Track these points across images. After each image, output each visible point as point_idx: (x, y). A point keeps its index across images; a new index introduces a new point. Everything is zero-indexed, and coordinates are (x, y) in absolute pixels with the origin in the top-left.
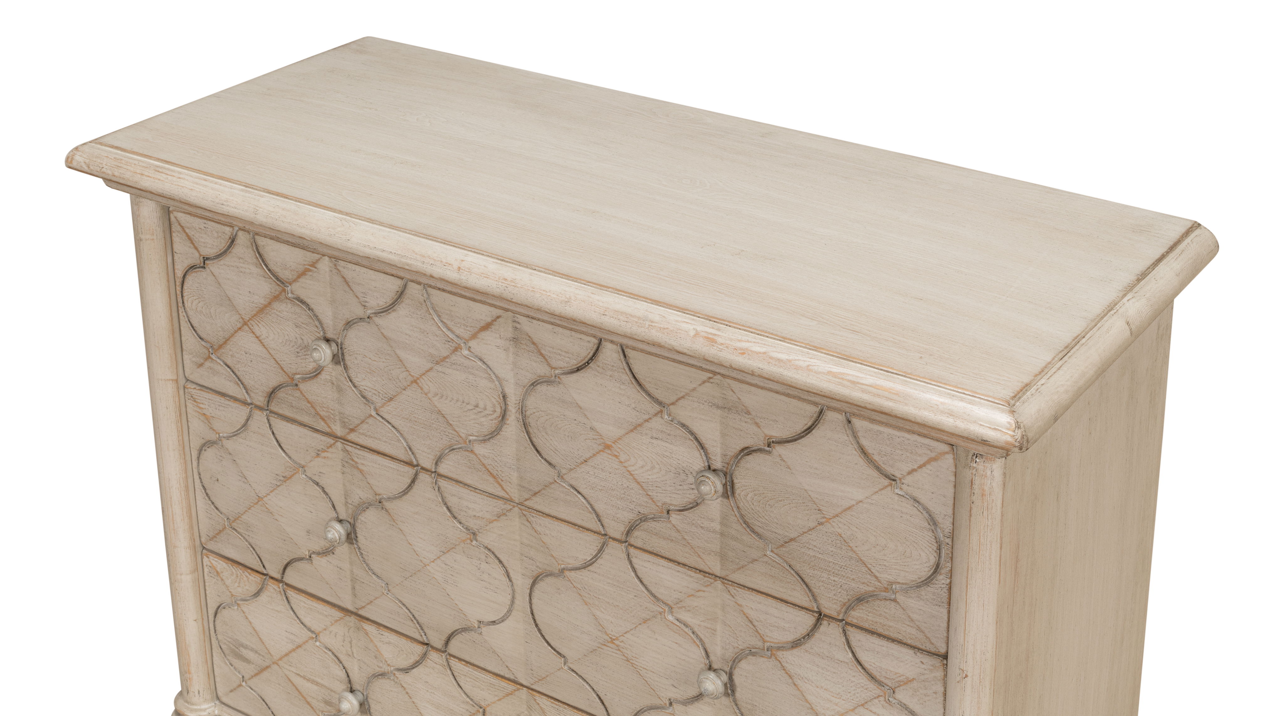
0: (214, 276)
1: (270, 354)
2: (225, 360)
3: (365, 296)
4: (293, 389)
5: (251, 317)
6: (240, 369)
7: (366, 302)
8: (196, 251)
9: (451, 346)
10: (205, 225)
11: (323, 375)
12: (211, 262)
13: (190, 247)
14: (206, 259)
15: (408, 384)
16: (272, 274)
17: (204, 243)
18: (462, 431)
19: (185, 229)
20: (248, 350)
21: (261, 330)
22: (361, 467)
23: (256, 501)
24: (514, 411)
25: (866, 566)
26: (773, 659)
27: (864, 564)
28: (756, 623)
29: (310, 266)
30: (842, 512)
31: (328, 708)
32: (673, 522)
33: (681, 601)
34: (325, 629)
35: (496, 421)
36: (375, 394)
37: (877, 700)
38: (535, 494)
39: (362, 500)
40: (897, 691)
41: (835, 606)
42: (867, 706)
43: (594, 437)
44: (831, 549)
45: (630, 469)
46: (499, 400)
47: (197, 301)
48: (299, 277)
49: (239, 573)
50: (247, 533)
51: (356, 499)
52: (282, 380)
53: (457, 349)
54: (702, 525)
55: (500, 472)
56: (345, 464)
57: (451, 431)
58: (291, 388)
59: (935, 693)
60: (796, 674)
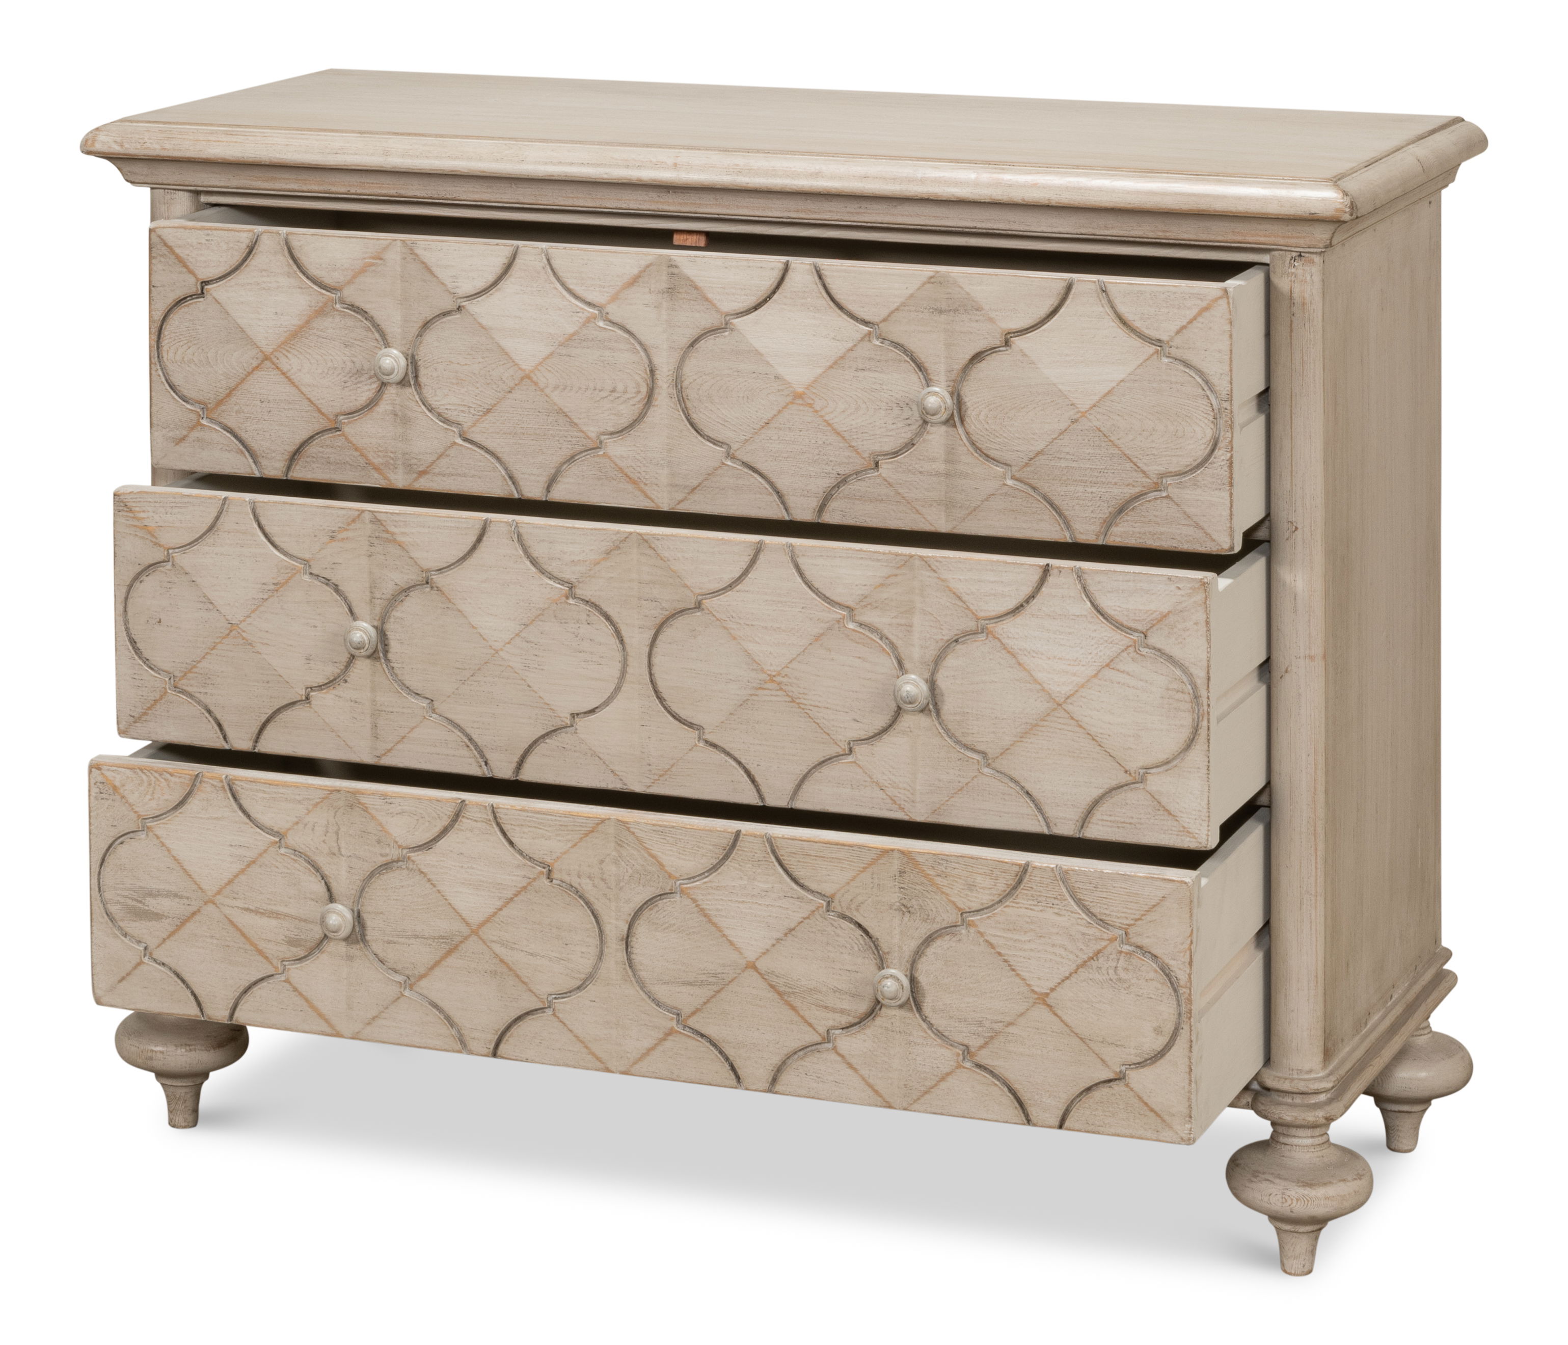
1: (302, 393)
2: (225, 422)
3: (456, 280)
4: (334, 437)
6: (248, 429)
7: (457, 287)
8: (190, 275)
9: (581, 317)
10: (208, 238)
11: (382, 405)
12: (215, 285)
13: (180, 273)
14: (205, 283)
15: (517, 382)
16: (312, 282)
17: (205, 261)
18: (592, 429)
19: (175, 249)
20: (265, 397)
21: (291, 362)
22: (400, 538)
23: (227, 632)
24: (665, 386)
25: (1132, 461)
26: (991, 639)
27: (1130, 459)
28: (965, 598)
29: (373, 258)
30: (1100, 400)
31: (294, 949)
32: (884, 475)
33: (866, 597)
34: (297, 823)
35: (641, 406)
36: (462, 411)
37: (1125, 654)
38: (693, 490)
39: (399, 587)
40: (1149, 634)
41: (1093, 527)
42: (1112, 665)
43: (780, 388)
44: (1087, 451)
45: (827, 418)
46: (645, 376)
47: (185, 347)
48: (355, 277)
49: (152, 778)
50: (203, 690)
51: (388, 589)
52: (317, 427)
53: (588, 320)
54: (921, 470)
55: (644, 474)
56: (376, 542)
57: (575, 433)
58: (331, 435)
59: (1196, 624)
60: (1020, 650)
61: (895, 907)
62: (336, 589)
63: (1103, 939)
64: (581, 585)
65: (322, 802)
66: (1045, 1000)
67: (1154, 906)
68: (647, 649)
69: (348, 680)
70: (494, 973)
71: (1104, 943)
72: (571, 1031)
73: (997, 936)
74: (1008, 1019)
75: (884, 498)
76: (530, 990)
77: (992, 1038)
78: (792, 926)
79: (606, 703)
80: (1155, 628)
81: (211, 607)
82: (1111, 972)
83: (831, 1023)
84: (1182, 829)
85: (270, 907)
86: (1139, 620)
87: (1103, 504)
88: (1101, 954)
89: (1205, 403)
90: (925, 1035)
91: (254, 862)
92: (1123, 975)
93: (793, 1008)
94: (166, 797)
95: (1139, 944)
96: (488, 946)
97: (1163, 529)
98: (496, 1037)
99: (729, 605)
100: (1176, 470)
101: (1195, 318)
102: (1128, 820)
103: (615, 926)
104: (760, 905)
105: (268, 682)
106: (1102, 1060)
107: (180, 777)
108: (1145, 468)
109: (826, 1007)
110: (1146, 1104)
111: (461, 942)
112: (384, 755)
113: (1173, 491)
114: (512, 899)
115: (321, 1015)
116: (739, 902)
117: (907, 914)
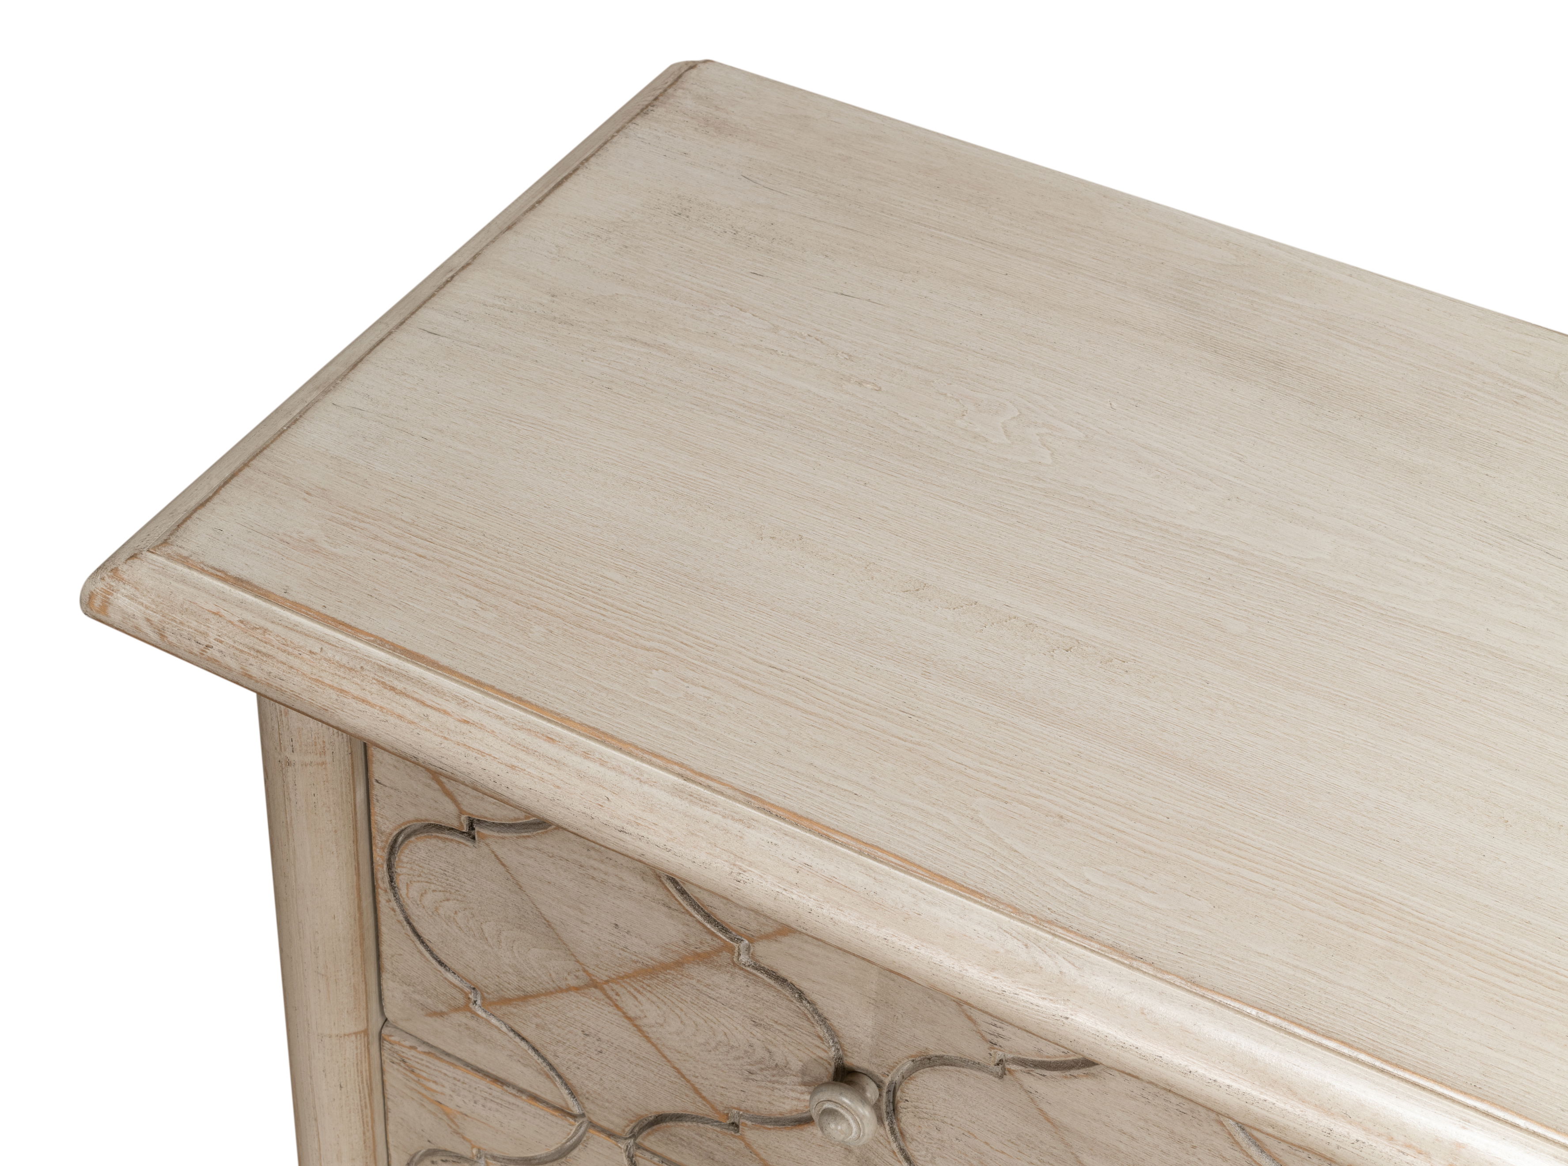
0: (503, 865)
1: (664, 1056)
2: (518, 1028)
4: (724, 1133)
5: (613, 976)
6: (561, 1055)
12: (495, 834)
13: (427, 788)
14: (476, 822)
16: (691, 905)
20: (591, 1031)
21: (645, 1010)
48: (781, 932)
52: (692, 1110)
58: (718, 1130)
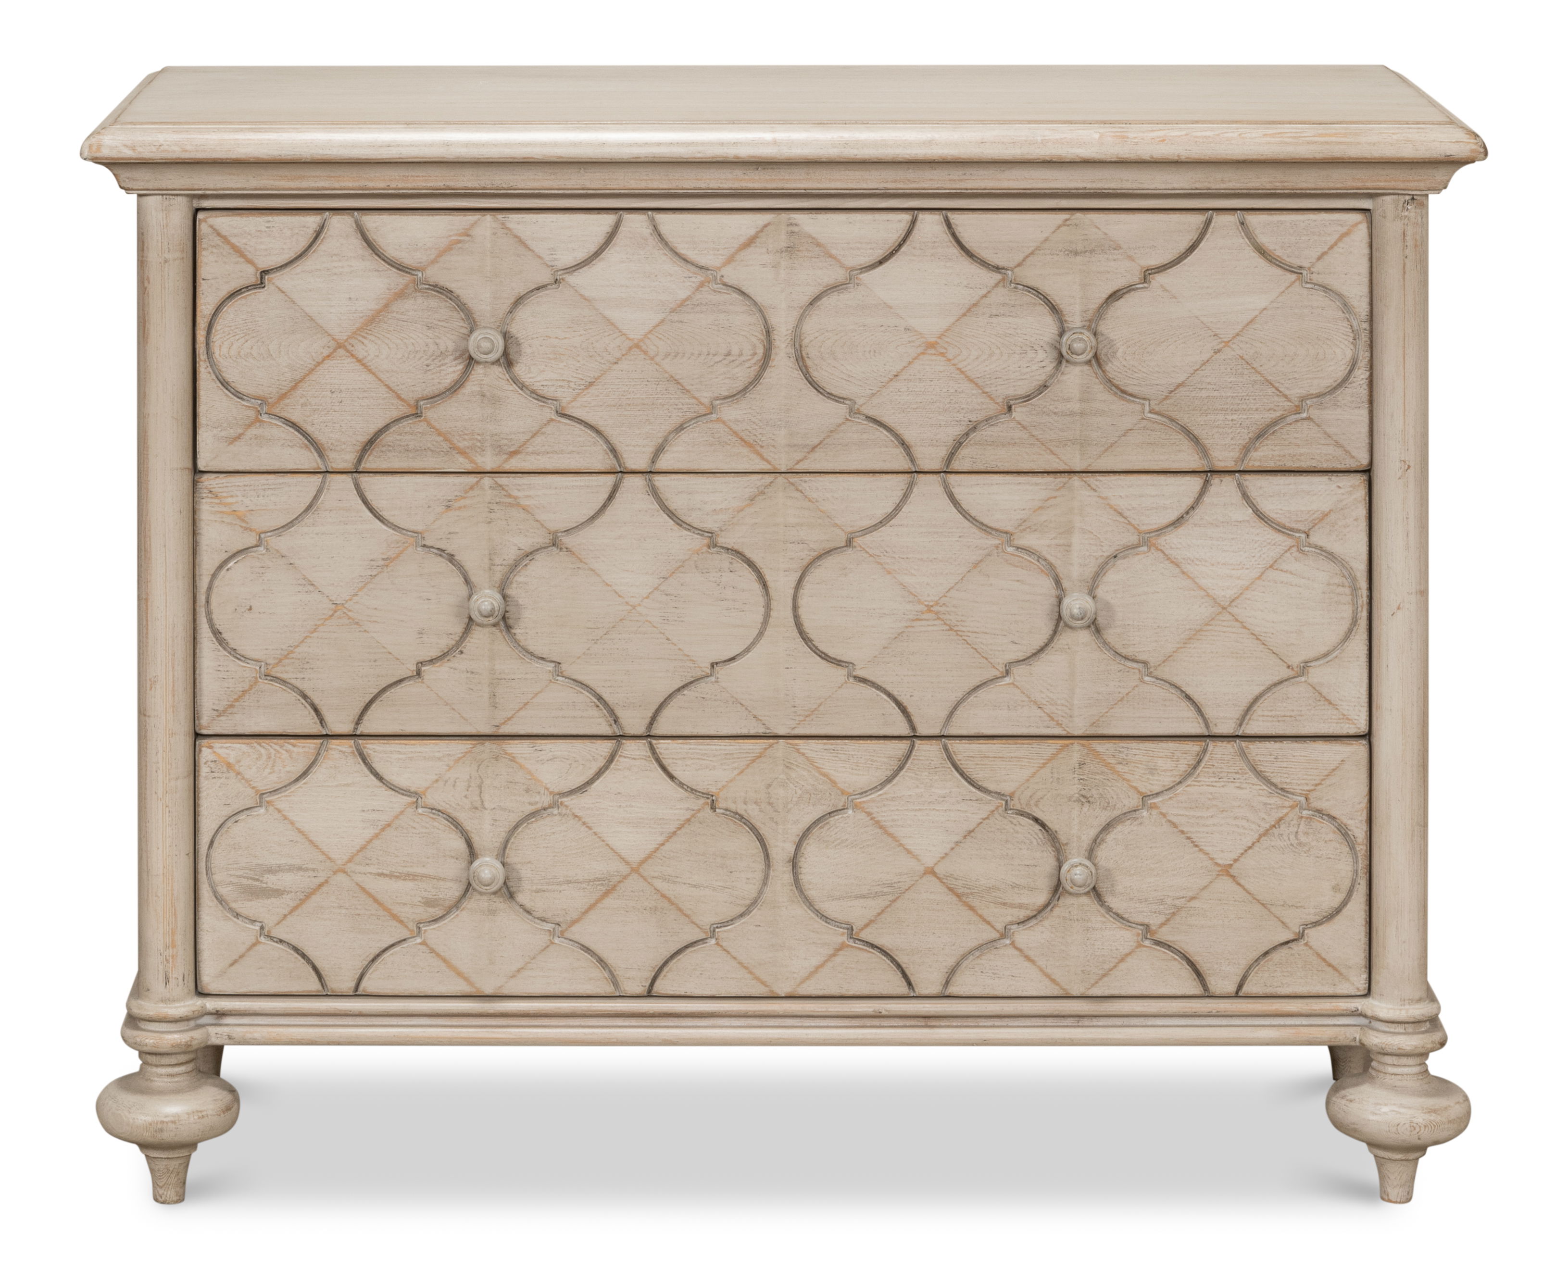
0: (283, 292)
1: (380, 380)
2: (289, 417)
3: (553, 253)
4: (414, 423)
6: (315, 421)
7: (556, 260)
8: (249, 265)
9: (694, 282)
10: (267, 225)
11: (468, 387)
12: (277, 274)
13: (237, 263)
14: (264, 272)
15: (624, 353)
16: (389, 264)
17: (266, 250)
18: (705, 394)
19: (230, 239)
20: (337, 387)
21: (368, 349)
22: (523, 502)
23: (331, 613)
24: (783, 346)
25: (1274, 386)
26: (1153, 551)
27: (1271, 384)
28: (1127, 514)
29: (460, 235)
30: (1243, 329)
31: (431, 910)
32: (1017, 419)
33: (1025, 521)
34: (437, 781)
35: (757, 367)
36: (561, 386)
37: (1288, 554)
38: (814, 448)
39: (523, 552)
40: (1311, 533)
41: (1232, 454)
42: (1276, 566)
43: (910, 339)
44: (1229, 380)
45: (960, 366)
46: (762, 337)
47: (243, 340)
48: (440, 255)
49: (272, 751)
50: (300, 676)
51: (510, 554)
52: (395, 414)
53: (702, 285)
54: (1055, 410)
55: (760, 436)
56: (495, 507)
57: (687, 400)
58: (411, 422)
59: (1356, 520)
60: (1184, 559)
61: (1074, 799)
62: (451, 558)
63: (1284, 807)
64: (723, 534)
65: (464, 756)
66: (1228, 872)
67: (1334, 770)
68: (792, 591)
69: (465, 651)
70: (655, 910)
71: (1285, 811)
72: (735, 958)
73: (1180, 815)
74: (1190, 894)
75: (1017, 441)
76: (693, 922)
77: (1174, 914)
78: (971, 828)
79: (748, 650)
80: (1317, 527)
81: (311, 588)
82: (1292, 837)
83: (1009, 919)
84: (1342, 717)
85: (405, 870)
86: (1301, 521)
87: (1243, 430)
88: (1283, 821)
89: (1346, 325)
90: (1104, 920)
91: (389, 825)
92: (1303, 839)
93: (972, 908)
94: (288, 769)
95: (1319, 808)
96: (649, 883)
97: (1302, 450)
98: (653, 974)
99: (883, 541)
100: (1317, 391)
101: (1336, 244)
102: (1288, 714)
103: (781, 849)
104: (938, 810)
105: (375, 661)
106: (1283, 922)
107: (304, 747)
108: (1287, 392)
109: (1005, 904)
110: (1324, 960)
111: (620, 882)
112: (504, 723)
113: (1314, 413)
114: (674, 833)
115: (459, 974)
116: (916, 810)
117: (1087, 805)
